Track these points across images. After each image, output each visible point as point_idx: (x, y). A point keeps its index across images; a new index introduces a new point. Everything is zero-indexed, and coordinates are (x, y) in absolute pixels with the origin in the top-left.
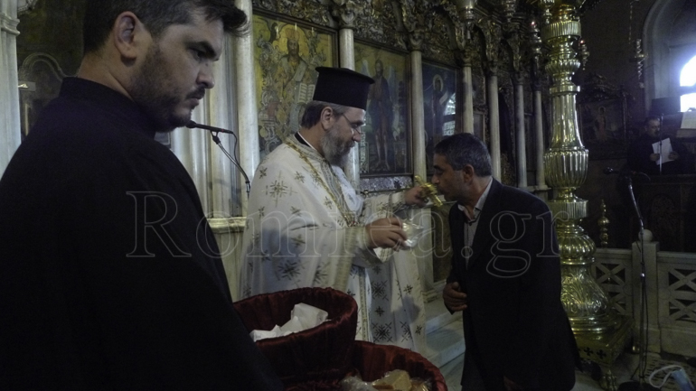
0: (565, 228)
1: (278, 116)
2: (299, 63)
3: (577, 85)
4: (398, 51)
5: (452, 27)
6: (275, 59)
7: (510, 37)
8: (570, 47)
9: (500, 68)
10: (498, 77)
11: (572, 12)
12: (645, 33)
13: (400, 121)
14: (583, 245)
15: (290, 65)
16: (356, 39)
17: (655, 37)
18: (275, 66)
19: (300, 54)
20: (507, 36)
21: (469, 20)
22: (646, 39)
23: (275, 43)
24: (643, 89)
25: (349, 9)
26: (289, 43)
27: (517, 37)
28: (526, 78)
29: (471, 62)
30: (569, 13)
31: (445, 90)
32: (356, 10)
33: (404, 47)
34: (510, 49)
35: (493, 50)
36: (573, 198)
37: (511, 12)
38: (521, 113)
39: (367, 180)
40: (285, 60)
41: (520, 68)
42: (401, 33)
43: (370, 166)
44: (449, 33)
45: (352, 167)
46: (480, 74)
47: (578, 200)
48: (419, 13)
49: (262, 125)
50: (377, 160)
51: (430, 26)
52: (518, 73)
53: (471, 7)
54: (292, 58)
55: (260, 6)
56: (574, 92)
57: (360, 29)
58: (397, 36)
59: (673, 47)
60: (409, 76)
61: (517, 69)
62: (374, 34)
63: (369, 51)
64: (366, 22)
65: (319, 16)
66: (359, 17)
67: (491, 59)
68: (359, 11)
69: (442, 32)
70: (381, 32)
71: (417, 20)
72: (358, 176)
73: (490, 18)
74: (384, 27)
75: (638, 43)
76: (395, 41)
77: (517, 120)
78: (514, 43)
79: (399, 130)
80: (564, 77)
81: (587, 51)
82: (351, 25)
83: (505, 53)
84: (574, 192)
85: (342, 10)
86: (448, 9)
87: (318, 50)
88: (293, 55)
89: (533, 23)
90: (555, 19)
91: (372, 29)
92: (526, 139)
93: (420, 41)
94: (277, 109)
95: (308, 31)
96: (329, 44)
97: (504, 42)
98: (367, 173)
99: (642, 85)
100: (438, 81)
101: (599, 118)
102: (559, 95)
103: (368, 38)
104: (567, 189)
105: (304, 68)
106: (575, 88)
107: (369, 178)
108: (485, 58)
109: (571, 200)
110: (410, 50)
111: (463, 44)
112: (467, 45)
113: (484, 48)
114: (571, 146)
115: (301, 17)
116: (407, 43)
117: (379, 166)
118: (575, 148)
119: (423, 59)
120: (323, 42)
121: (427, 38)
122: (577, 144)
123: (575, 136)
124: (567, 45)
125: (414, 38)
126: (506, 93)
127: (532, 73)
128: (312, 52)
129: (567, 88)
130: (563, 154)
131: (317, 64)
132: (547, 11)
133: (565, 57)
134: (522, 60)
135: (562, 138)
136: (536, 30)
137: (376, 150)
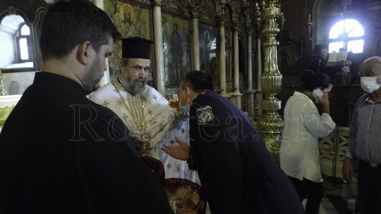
0: (270, 115)
2: (131, 25)
3: (278, 41)
4: (185, 18)
5: (215, 4)
6: (117, 23)
7: (245, 10)
8: (275, 21)
9: (239, 27)
10: (239, 31)
11: (276, 3)
12: (313, 11)
13: (187, 56)
14: (278, 123)
15: (126, 27)
16: (162, 11)
17: (318, 12)
19: (131, 20)
20: (243, 9)
21: (223, 4)
22: (313, 14)
23: (117, 14)
24: (311, 41)
26: (125, 14)
27: (249, 10)
28: (253, 32)
29: (224, 24)
31: (210, 39)
33: (189, 16)
34: (245, 16)
35: (236, 17)
36: (275, 99)
38: (250, 51)
39: (169, 89)
40: (123, 24)
41: (250, 27)
42: (187, 8)
43: (170, 81)
44: (213, 8)
45: (161, 83)
46: (229, 30)
47: (277, 101)
49: (111, 61)
50: (174, 78)
51: (203, 4)
52: (249, 29)
54: (127, 23)
56: (276, 45)
57: (165, 6)
58: (185, 10)
59: (326, 18)
60: (191, 32)
61: (248, 27)
62: (173, 8)
63: (170, 17)
64: (168, 2)
67: (235, 22)
69: (209, 7)
70: (176, 7)
71: (195, 1)
72: (164, 87)
74: (177, 5)
75: (309, 16)
76: (184, 12)
77: (248, 55)
78: (247, 13)
79: (186, 61)
80: (272, 37)
81: (284, 19)
82: (160, 4)
83: (243, 18)
84: (275, 97)
87: (142, 18)
88: (128, 21)
89: (257, 4)
90: (267, 6)
91: (172, 6)
92: (252, 65)
93: (197, 13)
95: (135, 7)
96: (147, 14)
97: (242, 12)
98: (169, 86)
99: (311, 39)
100: (207, 34)
101: (289, 54)
102: (269, 46)
103: (169, 10)
104: (271, 95)
105: (134, 28)
106: (277, 43)
107: (170, 88)
108: (232, 21)
109: (273, 100)
110: (192, 17)
111: (220, 14)
112: (222, 14)
113: (231, 16)
114: (274, 73)
116: (190, 13)
117: (176, 81)
118: (276, 74)
119: (199, 22)
120: (144, 13)
121: (201, 11)
122: (277, 72)
123: (276, 68)
124: (273, 20)
125: (194, 11)
126: (242, 40)
127: (256, 29)
128: (138, 19)
129: (273, 43)
130: (270, 77)
131: (141, 26)
132: (264, 2)
133: (272, 26)
134: (251, 23)
135: (270, 69)
136: (258, 8)
137: (174, 73)
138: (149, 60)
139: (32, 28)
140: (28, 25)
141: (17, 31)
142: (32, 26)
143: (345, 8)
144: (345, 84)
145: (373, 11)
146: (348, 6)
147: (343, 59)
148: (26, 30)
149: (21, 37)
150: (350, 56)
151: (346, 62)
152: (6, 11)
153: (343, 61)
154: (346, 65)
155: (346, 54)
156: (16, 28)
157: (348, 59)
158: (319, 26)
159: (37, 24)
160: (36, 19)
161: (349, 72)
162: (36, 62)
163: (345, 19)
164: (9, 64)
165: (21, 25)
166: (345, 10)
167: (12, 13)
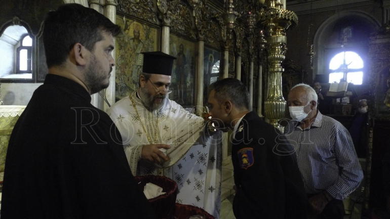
1: (126, 72)
2: (139, 43)
3: (283, 68)
4: (191, 40)
5: (220, 29)
6: (127, 41)
7: (249, 36)
8: (281, 49)
9: (243, 52)
10: (242, 57)
11: (283, 31)
12: (314, 42)
13: (191, 77)
15: (134, 44)
16: (171, 32)
17: (319, 43)
18: (126, 44)
19: (140, 38)
20: (247, 35)
21: (231, 29)
23: (127, 31)
24: (312, 70)
25: (168, 16)
26: (134, 32)
27: (252, 37)
28: (255, 58)
29: (229, 48)
30: (281, 31)
31: (214, 62)
32: (172, 17)
33: (195, 38)
34: (248, 42)
35: (240, 43)
36: (278, 125)
37: (252, 26)
38: (252, 77)
40: (132, 41)
41: (253, 53)
42: (194, 30)
44: (218, 32)
46: (232, 55)
47: (280, 127)
48: (204, 20)
49: (117, 76)
50: (178, 98)
51: (209, 27)
52: (252, 55)
53: (233, 22)
54: (135, 40)
55: (120, 10)
56: (282, 71)
57: (173, 27)
58: (192, 32)
60: (197, 54)
61: (251, 53)
62: (180, 30)
63: (175, 38)
64: (176, 23)
65: (151, 18)
66: (173, 21)
67: (239, 47)
68: (173, 17)
69: (215, 31)
70: (183, 29)
71: (203, 24)
73: (240, 26)
74: (185, 27)
75: (312, 46)
76: (191, 34)
77: (249, 80)
78: (251, 40)
79: (190, 82)
80: (277, 63)
81: (286, 47)
82: (169, 25)
83: (246, 44)
84: (279, 122)
85: (164, 16)
86: (219, 19)
87: (150, 36)
88: (137, 39)
89: (262, 32)
90: (274, 34)
91: (179, 27)
93: (204, 36)
94: (126, 68)
95: (145, 26)
96: (156, 33)
97: (245, 39)
99: (312, 68)
100: (211, 57)
101: (290, 82)
102: (274, 72)
103: (176, 32)
104: (275, 120)
105: (142, 46)
106: (282, 69)
108: (235, 46)
110: (198, 40)
111: (225, 38)
112: (227, 39)
113: (235, 41)
114: (278, 99)
115: (142, 17)
116: (197, 36)
117: (179, 102)
118: (280, 100)
119: (205, 45)
120: (153, 32)
121: (207, 34)
122: (281, 98)
123: (281, 94)
124: (279, 47)
125: (201, 34)
126: (245, 66)
127: (258, 56)
128: (147, 37)
129: (278, 69)
130: (274, 102)
131: (149, 44)
132: (271, 29)
133: (278, 53)
134: (254, 49)
135: (274, 94)
136: (263, 35)
137: (177, 93)
138: (170, 76)
139: (35, 39)
140: (31, 36)
141: (18, 42)
142: (35, 37)
143: (345, 40)
144: (345, 114)
145: (375, 44)
146: (348, 39)
147: (344, 90)
148: (28, 41)
149: (22, 47)
150: (351, 87)
151: (347, 92)
152: (11, 21)
153: (344, 91)
154: (347, 96)
155: (346, 85)
156: (18, 38)
157: (348, 90)
158: (319, 56)
159: (41, 36)
160: (40, 31)
161: (348, 102)
162: (35, 73)
163: (345, 51)
164: (7, 73)
165: (24, 36)
166: (346, 42)
167: (16, 23)
